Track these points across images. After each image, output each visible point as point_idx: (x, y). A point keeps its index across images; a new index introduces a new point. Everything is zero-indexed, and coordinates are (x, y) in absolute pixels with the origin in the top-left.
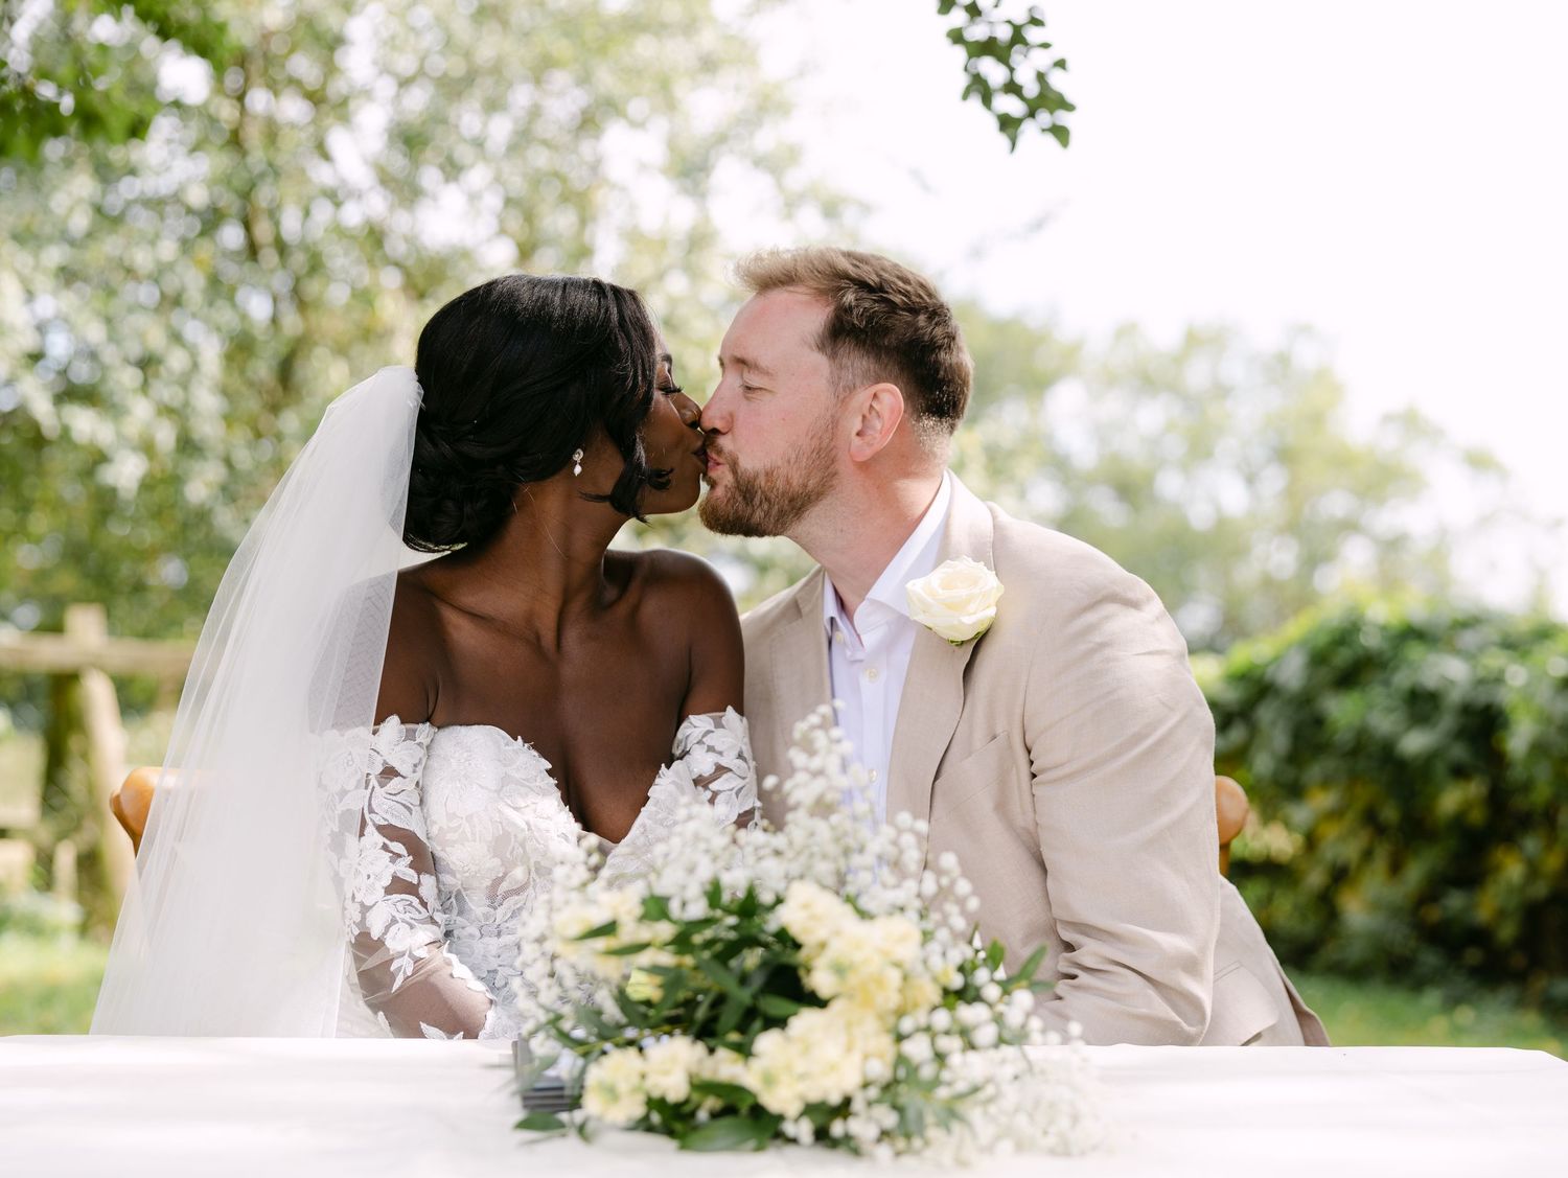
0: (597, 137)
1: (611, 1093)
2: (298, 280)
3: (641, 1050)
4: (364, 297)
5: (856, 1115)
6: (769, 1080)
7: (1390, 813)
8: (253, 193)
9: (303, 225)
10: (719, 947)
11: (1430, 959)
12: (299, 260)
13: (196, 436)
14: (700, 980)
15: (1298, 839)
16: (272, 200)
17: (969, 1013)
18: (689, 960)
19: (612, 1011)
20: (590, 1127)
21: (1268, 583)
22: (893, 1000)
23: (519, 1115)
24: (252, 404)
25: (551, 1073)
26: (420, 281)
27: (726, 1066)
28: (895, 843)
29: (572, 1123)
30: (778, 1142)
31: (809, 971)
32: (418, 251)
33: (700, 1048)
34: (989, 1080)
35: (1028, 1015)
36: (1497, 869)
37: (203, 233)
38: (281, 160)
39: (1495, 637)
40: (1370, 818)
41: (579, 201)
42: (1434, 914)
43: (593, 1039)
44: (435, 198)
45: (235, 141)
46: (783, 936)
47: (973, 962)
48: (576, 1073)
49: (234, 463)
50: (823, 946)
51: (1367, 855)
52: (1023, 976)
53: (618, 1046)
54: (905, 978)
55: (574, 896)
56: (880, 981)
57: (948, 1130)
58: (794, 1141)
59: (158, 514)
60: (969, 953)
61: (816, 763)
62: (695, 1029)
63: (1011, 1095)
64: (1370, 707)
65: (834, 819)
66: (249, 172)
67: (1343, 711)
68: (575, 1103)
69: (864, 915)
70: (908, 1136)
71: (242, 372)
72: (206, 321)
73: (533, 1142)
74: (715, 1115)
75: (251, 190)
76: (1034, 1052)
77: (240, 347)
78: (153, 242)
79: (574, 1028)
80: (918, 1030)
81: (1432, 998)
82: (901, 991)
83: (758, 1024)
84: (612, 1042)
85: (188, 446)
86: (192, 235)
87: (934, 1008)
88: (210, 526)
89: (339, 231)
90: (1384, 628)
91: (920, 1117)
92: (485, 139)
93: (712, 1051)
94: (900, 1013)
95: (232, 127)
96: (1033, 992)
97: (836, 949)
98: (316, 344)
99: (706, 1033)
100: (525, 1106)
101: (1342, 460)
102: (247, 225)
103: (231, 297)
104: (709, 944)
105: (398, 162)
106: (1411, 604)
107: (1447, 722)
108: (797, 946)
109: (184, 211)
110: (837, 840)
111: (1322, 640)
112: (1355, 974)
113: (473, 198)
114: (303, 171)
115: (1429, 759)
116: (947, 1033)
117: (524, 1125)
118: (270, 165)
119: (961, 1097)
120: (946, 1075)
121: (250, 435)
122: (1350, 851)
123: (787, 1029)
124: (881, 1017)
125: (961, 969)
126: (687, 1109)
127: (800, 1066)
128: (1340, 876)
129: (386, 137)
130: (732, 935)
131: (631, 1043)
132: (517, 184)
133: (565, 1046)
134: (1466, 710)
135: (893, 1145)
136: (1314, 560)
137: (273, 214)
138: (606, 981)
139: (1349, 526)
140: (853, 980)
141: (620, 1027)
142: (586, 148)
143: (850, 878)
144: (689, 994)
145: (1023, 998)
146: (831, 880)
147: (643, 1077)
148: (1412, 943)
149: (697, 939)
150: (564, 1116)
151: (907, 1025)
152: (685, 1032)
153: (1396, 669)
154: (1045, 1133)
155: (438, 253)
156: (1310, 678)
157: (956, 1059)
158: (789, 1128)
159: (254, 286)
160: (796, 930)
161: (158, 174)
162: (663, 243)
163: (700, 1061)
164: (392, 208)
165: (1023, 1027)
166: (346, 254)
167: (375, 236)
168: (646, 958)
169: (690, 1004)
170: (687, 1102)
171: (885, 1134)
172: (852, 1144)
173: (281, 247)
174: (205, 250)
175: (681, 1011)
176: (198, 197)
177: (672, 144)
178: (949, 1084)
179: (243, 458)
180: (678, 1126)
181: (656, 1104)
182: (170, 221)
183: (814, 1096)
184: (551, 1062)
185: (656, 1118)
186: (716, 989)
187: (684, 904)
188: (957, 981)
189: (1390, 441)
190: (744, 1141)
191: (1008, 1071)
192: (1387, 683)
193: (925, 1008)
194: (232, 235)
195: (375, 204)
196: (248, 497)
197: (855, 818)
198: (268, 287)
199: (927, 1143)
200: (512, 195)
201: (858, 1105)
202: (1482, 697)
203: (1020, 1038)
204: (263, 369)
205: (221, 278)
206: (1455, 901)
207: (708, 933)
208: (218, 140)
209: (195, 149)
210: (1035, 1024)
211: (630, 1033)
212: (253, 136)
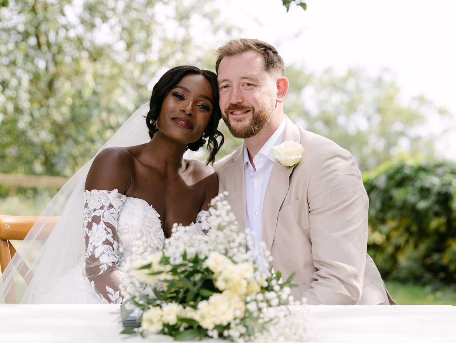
0: (153, 8)
1: (151, 322)
2: (54, 55)
3: (161, 307)
4: (76, 60)
5: (232, 329)
6: (203, 317)
7: (414, 228)
8: (39, 26)
9: (56, 38)
10: (186, 273)
11: (428, 276)
12: (54, 49)
13: (20, 107)
14: (180, 284)
15: (384, 237)
16: (45, 29)
17: (269, 295)
18: (177, 278)
19: (152, 295)
20: (145, 333)
21: (375, 153)
22: (244, 290)
23: (122, 329)
24: (40, 96)
25: (132, 315)
26: (95, 56)
27: (189, 313)
28: (245, 239)
29: (138, 332)
30: (207, 338)
31: (216, 281)
32: (94, 45)
33: (181, 307)
34: (276, 317)
35: (289, 295)
36: (450, 246)
37: (23, 40)
38: (49, 16)
39: (449, 170)
40: (408, 230)
41: (147, 29)
42: (429, 261)
43: (146, 304)
44: (99, 28)
45: (33, 10)
46: (208, 270)
47: (271, 278)
48: (140, 315)
49: (34, 116)
50: (220, 273)
51: (407, 242)
52: (288, 283)
53: (154, 306)
54: (248, 283)
55: (139, 257)
56: (239, 284)
57: (262, 333)
58: (211, 337)
59: (9, 132)
60: (270, 275)
61: (218, 213)
62: (179, 300)
63: (283, 322)
64: (407, 193)
65: (225, 231)
66: (38, 20)
67: (399, 195)
68: (139, 325)
69: (235, 262)
70: (249, 335)
71: (36, 86)
72: (24, 69)
73: (126, 338)
74: (186, 329)
75: (38, 26)
76: (291, 307)
77: (36, 78)
78: (6, 44)
79: (139, 301)
80: (252, 300)
81: (428, 289)
82: (247, 288)
83: (199, 299)
84: (152, 305)
85: (18, 110)
86: (19, 41)
87: (258, 293)
88: (26, 136)
89: (68, 39)
90: (412, 167)
91: (253, 329)
92: (116, 9)
93: (185, 308)
94: (247, 295)
95: (33, 5)
96: (290, 288)
97: (225, 274)
98: (60, 76)
99: (183, 302)
100: (124, 326)
101: (399, 113)
102: (37, 37)
103: (32, 62)
104: (183, 272)
105: (87, 16)
106: (421, 160)
107: (433, 198)
108: (213, 273)
109: (16, 33)
110: (226, 238)
111: (392, 171)
112: (403, 281)
113: (112, 28)
114: (56, 19)
115: (427, 210)
116: (262, 301)
117: (123, 332)
118: (45, 17)
119: (266, 323)
120: (261, 315)
121: (39, 106)
122: (401, 241)
123: (209, 300)
124: (240, 296)
125: (267, 280)
126: (177, 327)
127: (213, 313)
128: (398, 249)
129: (83, 8)
130: (191, 269)
131: (158, 305)
132: (126, 24)
133: (136, 306)
134: (439, 194)
135: (244, 338)
136: (390, 145)
137: (46, 34)
138: (150, 285)
139: (402, 134)
140: (230, 284)
141: (155, 300)
142: (149, 11)
143: (230, 251)
144: (177, 289)
145: (287, 290)
146: (224, 252)
147: (162, 316)
148: (422, 271)
149: (179, 270)
150: (136, 330)
151: (249, 299)
152: (176, 302)
153: (416, 181)
154: (295, 334)
155: (100, 46)
156: (388, 184)
157: (265, 310)
158: (210, 333)
159: (40, 57)
160: (212, 268)
161: (8, 21)
162: (174, 42)
163: (181, 311)
164: (85, 31)
165: (287, 299)
166: (70, 46)
167: (80, 40)
168: (163, 277)
169: (177, 292)
170: (176, 324)
171: (242, 335)
172: (231, 338)
173: (49, 45)
174: (23, 45)
175: (174, 295)
176: (21, 28)
177: (177, 9)
178: (263, 318)
179: (37, 114)
180: (173, 333)
181: (166, 325)
182: (12, 36)
183: (218, 322)
184: (132, 311)
185: (166, 330)
186: (186, 287)
187: (175, 259)
188: (265, 284)
189: (414, 106)
190: (195, 337)
191: (282, 314)
192: (413, 186)
193: (255, 293)
194: (32, 41)
195: (79, 30)
196: (38, 127)
197: (231, 231)
198: (44, 58)
199: (255, 338)
200: (125, 27)
201: (232, 325)
202: (444, 190)
203: (286, 303)
204: (43, 85)
205: (29, 55)
206: (436, 257)
207: (183, 269)
208: (27, 9)
209: (20, 13)
210: (291, 298)
211: (158, 302)
212: (39, 8)
